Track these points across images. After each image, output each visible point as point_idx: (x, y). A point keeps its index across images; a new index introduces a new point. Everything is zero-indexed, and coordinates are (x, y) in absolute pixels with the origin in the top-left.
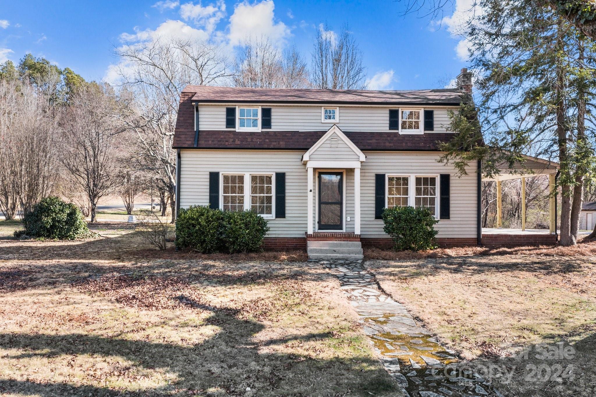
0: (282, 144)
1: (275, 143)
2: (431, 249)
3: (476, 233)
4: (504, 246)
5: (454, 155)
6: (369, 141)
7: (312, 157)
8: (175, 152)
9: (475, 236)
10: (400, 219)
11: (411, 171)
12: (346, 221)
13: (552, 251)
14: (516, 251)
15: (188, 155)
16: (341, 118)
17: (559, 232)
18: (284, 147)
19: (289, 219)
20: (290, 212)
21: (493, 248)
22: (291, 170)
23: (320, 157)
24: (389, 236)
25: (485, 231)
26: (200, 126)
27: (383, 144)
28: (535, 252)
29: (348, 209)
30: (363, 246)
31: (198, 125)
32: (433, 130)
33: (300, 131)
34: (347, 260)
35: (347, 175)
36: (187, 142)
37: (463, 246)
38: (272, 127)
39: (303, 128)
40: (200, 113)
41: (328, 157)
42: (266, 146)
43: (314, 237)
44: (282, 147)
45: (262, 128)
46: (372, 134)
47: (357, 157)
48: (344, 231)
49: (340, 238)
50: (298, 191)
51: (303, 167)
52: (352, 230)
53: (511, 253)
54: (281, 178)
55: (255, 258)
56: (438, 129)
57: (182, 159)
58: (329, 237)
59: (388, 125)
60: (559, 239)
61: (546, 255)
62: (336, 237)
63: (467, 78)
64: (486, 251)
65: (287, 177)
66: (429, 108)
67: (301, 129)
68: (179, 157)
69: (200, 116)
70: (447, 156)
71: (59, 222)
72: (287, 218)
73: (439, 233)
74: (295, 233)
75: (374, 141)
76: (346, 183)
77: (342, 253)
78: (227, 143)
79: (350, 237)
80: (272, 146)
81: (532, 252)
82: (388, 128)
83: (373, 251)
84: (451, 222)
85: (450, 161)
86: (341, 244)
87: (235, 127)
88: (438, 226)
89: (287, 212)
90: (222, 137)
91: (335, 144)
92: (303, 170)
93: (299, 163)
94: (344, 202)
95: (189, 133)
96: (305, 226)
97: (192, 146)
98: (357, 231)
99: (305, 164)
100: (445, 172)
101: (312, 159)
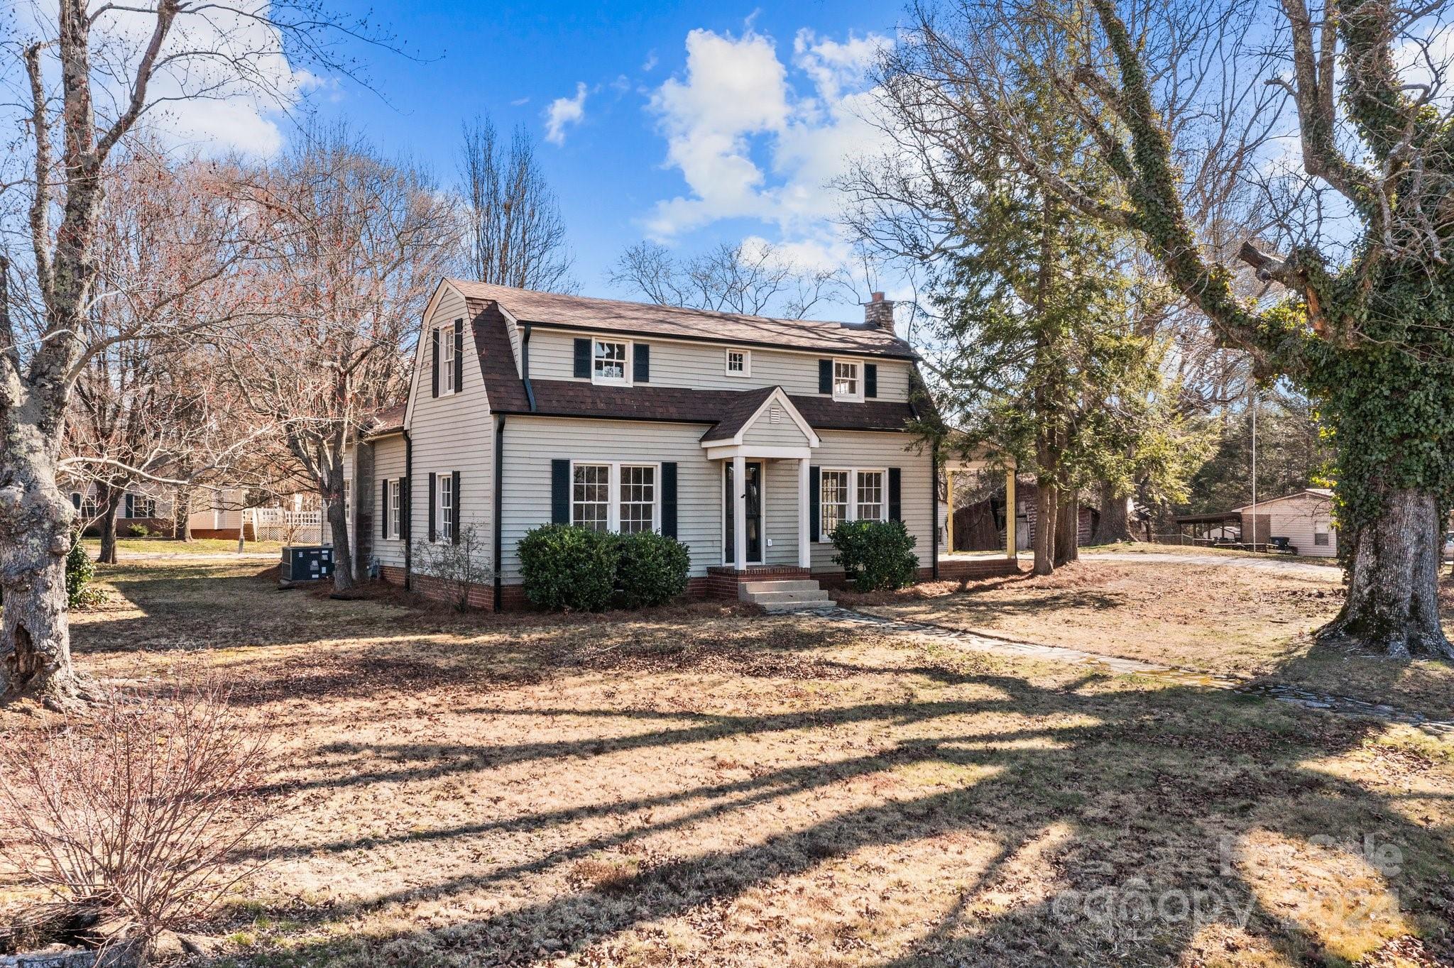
0: (673, 411)
1: (660, 410)
3: (930, 560)
7: (745, 438)
8: (491, 421)
9: (931, 566)
11: (852, 463)
12: (767, 546)
15: (515, 427)
16: (753, 370)
20: (683, 532)
22: (685, 459)
23: (756, 438)
25: (942, 558)
26: (530, 371)
29: (769, 525)
30: (823, 586)
31: (526, 368)
33: (694, 388)
35: (767, 468)
36: (515, 402)
38: (651, 379)
39: (697, 383)
40: (530, 345)
41: (767, 439)
42: (648, 415)
43: (748, 575)
45: (636, 381)
46: (798, 400)
47: (805, 440)
48: (764, 562)
50: (695, 495)
51: (702, 453)
52: (782, 561)
54: (670, 470)
56: (881, 395)
57: (505, 434)
58: (768, 575)
59: (817, 386)
62: (779, 574)
65: (679, 471)
66: (871, 361)
67: (695, 386)
68: (500, 430)
69: (530, 351)
74: (694, 569)
75: (803, 411)
76: (766, 481)
77: (801, 599)
78: (583, 407)
80: (658, 416)
87: (589, 376)
89: (679, 532)
90: (571, 393)
91: (776, 417)
92: (703, 459)
93: (697, 447)
94: (763, 513)
95: (509, 384)
96: (706, 556)
97: (526, 410)
98: (805, 562)
99: (706, 449)
100: (894, 465)
101: (745, 442)
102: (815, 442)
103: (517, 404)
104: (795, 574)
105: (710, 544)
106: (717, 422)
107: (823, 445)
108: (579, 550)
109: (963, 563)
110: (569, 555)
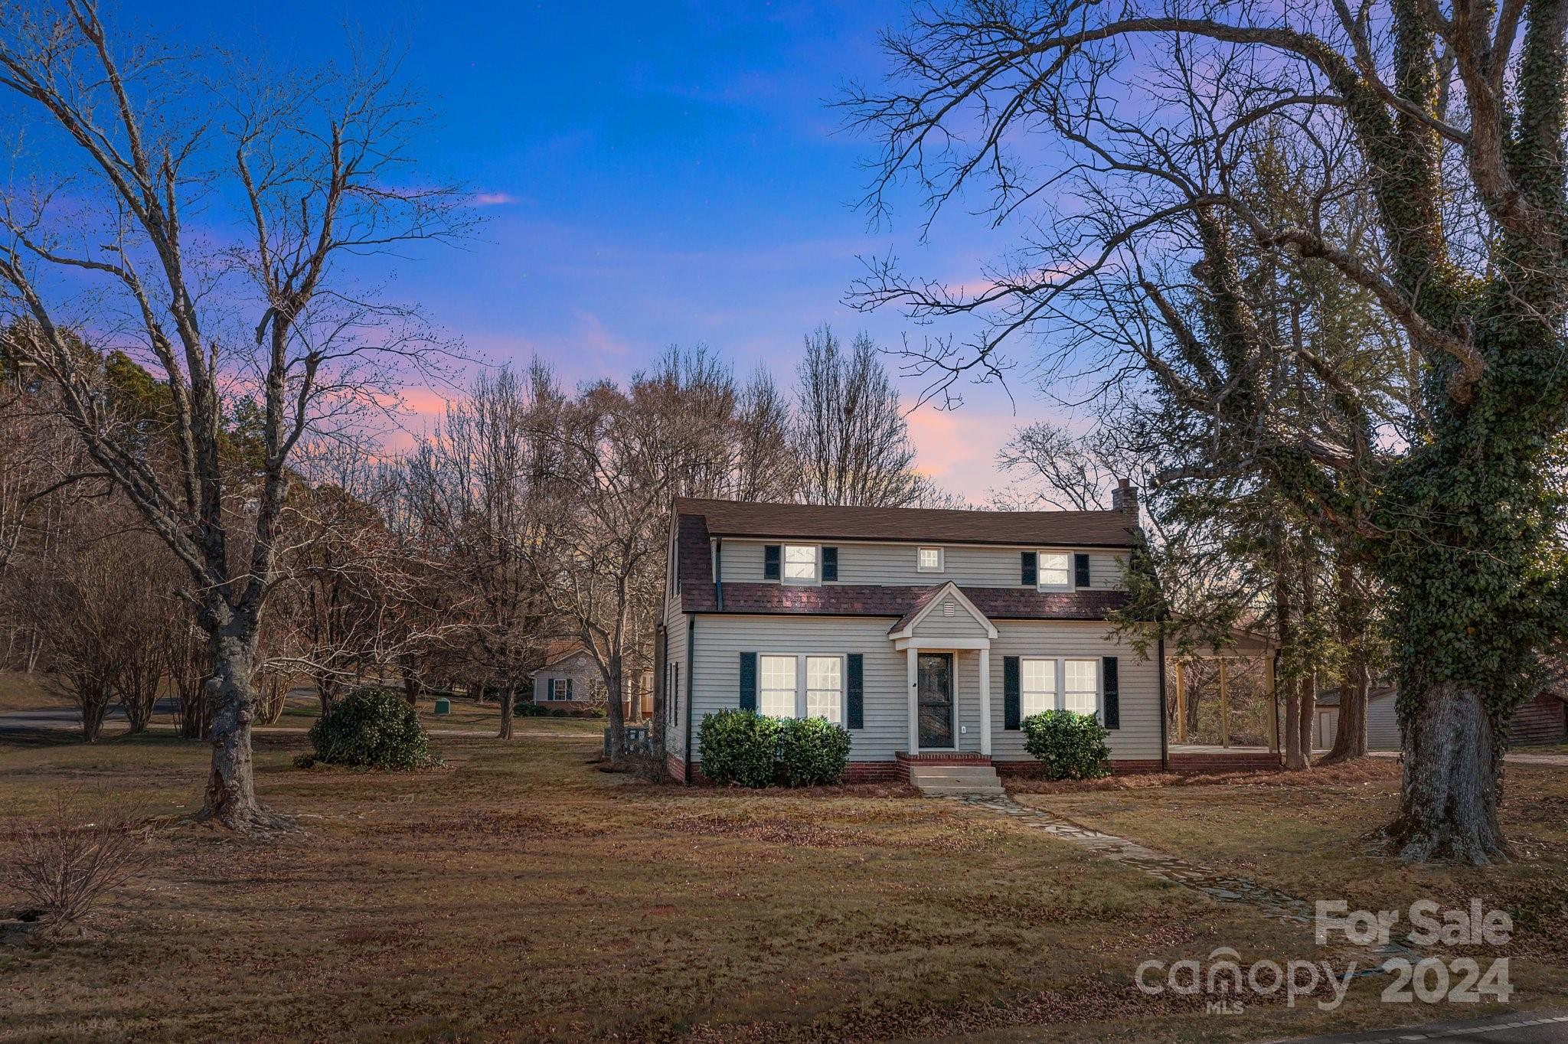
0: (858, 607)
1: (846, 606)
2: (1099, 778)
3: (1160, 752)
4: (1202, 772)
5: (1130, 630)
6: (992, 604)
7: (916, 631)
8: (685, 619)
9: (1159, 757)
10: (1056, 731)
11: (1059, 652)
12: (960, 733)
13: (1278, 777)
14: (1223, 779)
15: (706, 625)
16: (949, 565)
17: (1283, 751)
18: (861, 612)
19: (869, 730)
20: (870, 718)
21: (1188, 776)
22: (871, 650)
23: (931, 631)
24: (1033, 758)
25: (1174, 749)
26: (722, 576)
27: (1014, 609)
28: (1252, 780)
29: (963, 713)
30: (998, 773)
31: (719, 573)
32: (1088, 585)
33: (884, 585)
34: (981, 795)
35: (959, 658)
36: (705, 603)
37: (1144, 773)
38: (839, 579)
39: (886, 580)
40: (722, 553)
41: (940, 631)
42: (831, 610)
43: (920, 760)
44: (859, 612)
45: (823, 580)
46: (996, 591)
47: (984, 632)
48: (957, 749)
49: (961, 760)
50: (891, 684)
51: (889, 644)
52: (974, 748)
53: (1217, 783)
54: (856, 662)
55: (839, 793)
56: (1096, 585)
57: (695, 630)
58: (943, 760)
59: (1020, 578)
60: (1284, 760)
61: (1269, 784)
62: (948, 760)
63: (1130, 495)
64: (1180, 780)
65: (865, 661)
66: (1082, 551)
67: (885, 582)
68: (692, 627)
69: (722, 559)
70: (1117, 632)
71: (390, 736)
72: (865, 729)
73: (1113, 752)
74: (882, 753)
75: (999, 603)
76: (959, 670)
77: (971, 784)
78: (769, 605)
79: (974, 759)
80: (842, 611)
81: (1247, 780)
82: (1020, 582)
83: (1015, 781)
84: (1120, 735)
85: (1123, 641)
86: (964, 770)
87: (779, 578)
88: (1111, 740)
89: (865, 718)
90: (760, 593)
91: (949, 610)
92: (892, 650)
93: (884, 639)
94: (956, 702)
95: (703, 587)
96: (894, 741)
97: (714, 610)
98: (986, 749)
99: (894, 641)
100: (1110, 654)
101: (914, 635)
102: (993, 633)
103: (707, 604)
104: (974, 760)
105: (898, 730)
106: (901, 616)
107: (1002, 634)
108: (738, 731)
109: (1204, 756)
110: (729, 736)
